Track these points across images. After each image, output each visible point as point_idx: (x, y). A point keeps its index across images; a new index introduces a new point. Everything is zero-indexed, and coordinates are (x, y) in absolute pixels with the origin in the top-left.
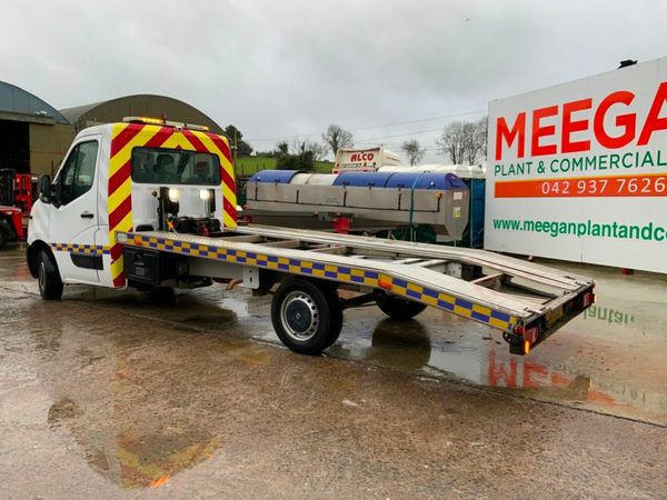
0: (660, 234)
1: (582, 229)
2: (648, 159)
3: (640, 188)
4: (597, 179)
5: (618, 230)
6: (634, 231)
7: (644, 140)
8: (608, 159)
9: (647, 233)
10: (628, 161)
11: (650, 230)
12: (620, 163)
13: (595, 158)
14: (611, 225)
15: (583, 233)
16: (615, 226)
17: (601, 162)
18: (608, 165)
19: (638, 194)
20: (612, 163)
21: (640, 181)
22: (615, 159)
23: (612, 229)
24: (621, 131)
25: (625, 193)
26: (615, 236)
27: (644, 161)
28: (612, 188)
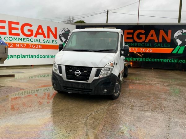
0: (41, 57)
1: (19, 57)
2: (37, 41)
3: (36, 47)
4: (23, 44)
5: (30, 56)
6: (35, 56)
7: (36, 36)
8: (26, 39)
9: (38, 57)
10: (32, 40)
11: (39, 56)
12: (29, 41)
13: (22, 38)
14: (28, 55)
15: (20, 58)
16: (29, 55)
17: (23, 40)
18: (26, 40)
19: (35, 48)
20: (27, 40)
21: (35, 45)
22: (28, 39)
23: (29, 56)
24: (29, 33)
25: (32, 48)
26: (29, 58)
27: (36, 41)
28: (28, 46)
